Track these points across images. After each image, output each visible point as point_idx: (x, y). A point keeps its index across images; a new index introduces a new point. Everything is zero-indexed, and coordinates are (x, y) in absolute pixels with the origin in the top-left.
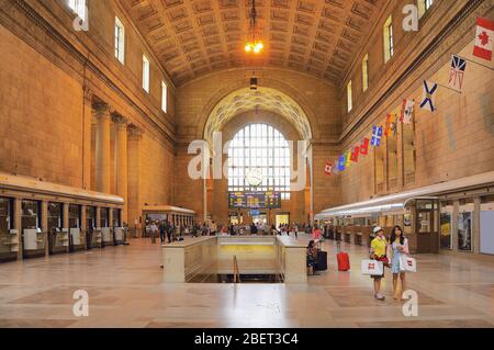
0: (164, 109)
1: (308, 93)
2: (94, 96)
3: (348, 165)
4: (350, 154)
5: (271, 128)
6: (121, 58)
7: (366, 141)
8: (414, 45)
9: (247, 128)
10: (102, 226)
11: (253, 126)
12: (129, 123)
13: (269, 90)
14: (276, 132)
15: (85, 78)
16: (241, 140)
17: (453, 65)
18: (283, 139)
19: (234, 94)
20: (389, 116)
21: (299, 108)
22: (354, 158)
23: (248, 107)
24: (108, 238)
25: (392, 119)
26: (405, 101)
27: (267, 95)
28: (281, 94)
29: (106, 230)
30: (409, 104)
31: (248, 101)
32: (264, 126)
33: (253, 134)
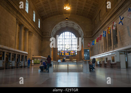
0: (39, 27)
1: (82, 22)
2: (20, 22)
3: (95, 43)
4: (96, 40)
5: (71, 33)
6: (27, 11)
7: (101, 36)
8: (116, 6)
9: (64, 33)
10: (21, 61)
11: (65, 33)
12: (29, 30)
13: (71, 21)
14: (73, 34)
15: (17, 16)
16: (62, 36)
17: (129, 11)
18: (74, 36)
19: (60, 23)
20: (108, 27)
21: (80, 27)
22: (97, 41)
23: (64, 27)
24: (23, 65)
25: (109, 28)
26: (113, 23)
27: (70, 23)
28: (74, 23)
29: (22, 62)
30: (115, 23)
31: (64, 25)
32: (69, 32)
33: (65, 35)
